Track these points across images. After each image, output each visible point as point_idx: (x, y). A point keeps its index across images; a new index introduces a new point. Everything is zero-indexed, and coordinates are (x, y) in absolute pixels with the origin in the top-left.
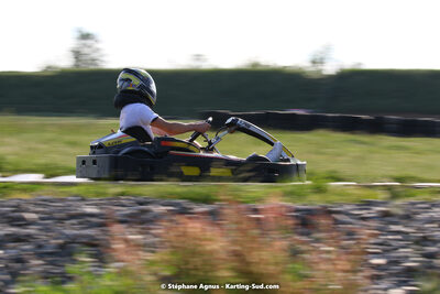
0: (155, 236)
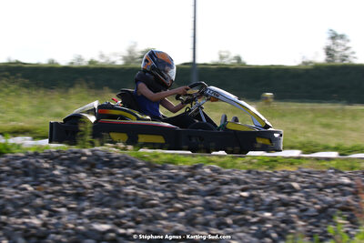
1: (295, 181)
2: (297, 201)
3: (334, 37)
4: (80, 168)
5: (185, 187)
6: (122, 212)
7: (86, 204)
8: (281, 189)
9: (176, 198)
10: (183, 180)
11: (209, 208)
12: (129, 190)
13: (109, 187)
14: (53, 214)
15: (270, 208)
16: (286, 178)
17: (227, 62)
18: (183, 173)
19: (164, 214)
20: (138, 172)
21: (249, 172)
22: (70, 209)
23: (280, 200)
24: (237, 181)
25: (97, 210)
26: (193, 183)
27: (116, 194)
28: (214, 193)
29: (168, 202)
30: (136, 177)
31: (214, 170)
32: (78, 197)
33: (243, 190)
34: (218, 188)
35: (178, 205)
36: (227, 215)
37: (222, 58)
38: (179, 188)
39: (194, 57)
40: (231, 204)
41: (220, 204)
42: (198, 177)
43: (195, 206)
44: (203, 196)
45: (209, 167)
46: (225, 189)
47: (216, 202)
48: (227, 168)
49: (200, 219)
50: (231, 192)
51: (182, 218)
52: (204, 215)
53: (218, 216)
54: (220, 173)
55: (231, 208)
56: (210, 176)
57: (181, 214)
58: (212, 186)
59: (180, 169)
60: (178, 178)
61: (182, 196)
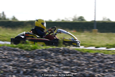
4: (59, 54)
5: (93, 60)
6: (73, 68)
7: (61, 65)
9: (90, 63)
10: (92, 58)
11: (100, 66)
12: (75, 61)
13: (69, 60)
14: (51, 68)
17: (105, 20)
18: (92, 55)
19: (86, 68)
20: (78, 55)
21: (113, 55)
22: (56, 67)
24: (109, 58)
25: (65, 67)
26: (95, 59)
27: (71, 62)
28: (102, 62)
29: (87, 64)
30: (77, 57)
31: (102, 55)
32: (59, 63)
33: (111, 61)
34: (103, 60)
35: (91, 66)
36: (106, 69)
37: (104, 19)
38: (91, 60)
39: (95, 19)
40: (107, 65)
41: (104, 65)
42: (97, 57)
43: (96, 66)
44: (99, 63)
45: (100, 54)
46: (105, 60)
47: (103, 64)
48: (106, 54)
49: (98, 70)
50: (107, 61)
51: (92, 70)
52: (99, 69)
53: (103, 69)
54: (104, 56)
55: (107, 67)
56: (101, 57)
57: (91, 68)
58: (101, 60)
59: (91, 54)
60: (91, 57)
61: (92, 63)
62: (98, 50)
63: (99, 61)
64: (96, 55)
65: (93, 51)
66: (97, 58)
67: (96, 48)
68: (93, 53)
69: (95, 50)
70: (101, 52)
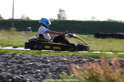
0: (83, 67)
1: (48, 59)
2: (49, 66)
3: (61, 11)
5: (11, 61)
8: (43, 62)
9: (8, 64)
10: (10, 58)
11: (19, 68)
15: (40, 68)
16: (45, 58)
18: (10, 56)
19: (4, 70)
21: (32, 56)
23: (43, 66)
24: (28, 59)
26: (14, 60)
28: (21, 63)
29: (5, 65)
31: (21, 55)
33: (31, 62)
34: (22, 61)
35: (9, 67)
36: (25, 70)
37: (22, 17)
38: (8, 61)
39: (13, 17)
40: (26, 67)
41: (23, 67)
42: (15, 57)
43: (14, 67)
44: (17, 64)
45: (19, 54)
46: (24, 61)
47: (21, 66)
48: (25, 54)
49: (16, 72)
50: (26, 63)
51: (10, 71)
52: (17, 70)
53: (22, 71)
54: (23, 56)
55: (27, 68)
56: (19, 57)
57: (10, 70)
58: (20, 60)
59: (9, 54)
60: (8, 57)
61: (10, 64)
62: (16, 50)
63: (17, 62)
64: (14, 55)
65: (11, 51)
66: (16, 59)
67: (14, 48)
68: (11, 54)
69: (13, 50)
70: (20, 52)
